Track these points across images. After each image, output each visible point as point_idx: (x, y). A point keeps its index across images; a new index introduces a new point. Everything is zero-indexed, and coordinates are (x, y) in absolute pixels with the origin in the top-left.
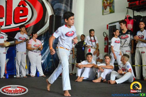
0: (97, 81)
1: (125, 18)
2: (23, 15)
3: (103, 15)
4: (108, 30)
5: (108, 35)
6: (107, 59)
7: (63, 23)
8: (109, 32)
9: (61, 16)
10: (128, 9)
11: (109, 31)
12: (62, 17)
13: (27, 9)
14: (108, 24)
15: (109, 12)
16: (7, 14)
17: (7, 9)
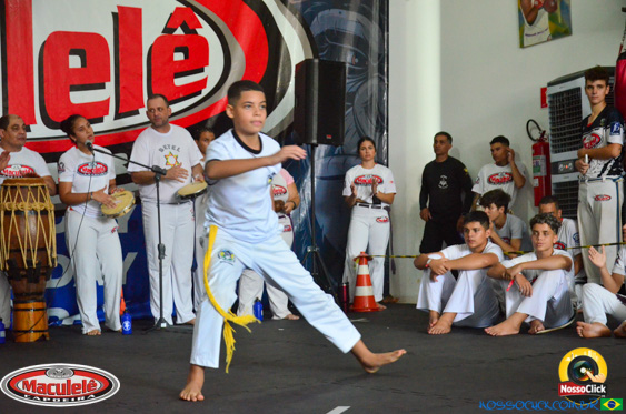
0: (506, 329)
2: (187, 69)
3: (522, 46)
4: (547, 110)
5: (548, 132)
6: (541, 236)
7: (353, 90)
8: (552, 118)
9: (344, 63)
11: (551, 113)
12: (347, 66)
13: (204, 43)
14: (545, 85)
15: (548, 33)
16: (121, 66)
17: (120, 46)
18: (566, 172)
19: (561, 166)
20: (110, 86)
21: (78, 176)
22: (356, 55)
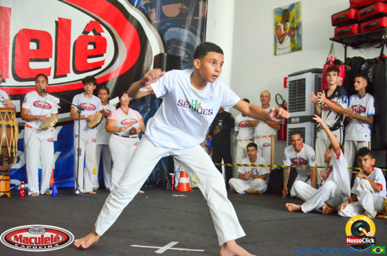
1: (325, 63)
2: (94, 54)
3: (275, 54)
4: (288, 89)
5: (287, 101)
8: (290, 94)
9: (179, 58)
10: (334, 43)
11: (290, 91)
12: (182, 58)
13: (104, 40)
14: (287, 76)
15: (290, 48)
16: (59, 50)
17: (59, 39)
18: (295, 123)
19: (293, 120)
20: (52, 60)
21: (33, 107)
22: (187, 53)
